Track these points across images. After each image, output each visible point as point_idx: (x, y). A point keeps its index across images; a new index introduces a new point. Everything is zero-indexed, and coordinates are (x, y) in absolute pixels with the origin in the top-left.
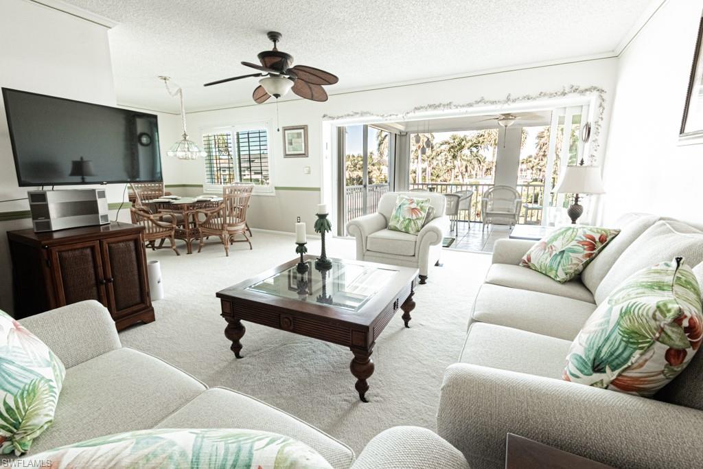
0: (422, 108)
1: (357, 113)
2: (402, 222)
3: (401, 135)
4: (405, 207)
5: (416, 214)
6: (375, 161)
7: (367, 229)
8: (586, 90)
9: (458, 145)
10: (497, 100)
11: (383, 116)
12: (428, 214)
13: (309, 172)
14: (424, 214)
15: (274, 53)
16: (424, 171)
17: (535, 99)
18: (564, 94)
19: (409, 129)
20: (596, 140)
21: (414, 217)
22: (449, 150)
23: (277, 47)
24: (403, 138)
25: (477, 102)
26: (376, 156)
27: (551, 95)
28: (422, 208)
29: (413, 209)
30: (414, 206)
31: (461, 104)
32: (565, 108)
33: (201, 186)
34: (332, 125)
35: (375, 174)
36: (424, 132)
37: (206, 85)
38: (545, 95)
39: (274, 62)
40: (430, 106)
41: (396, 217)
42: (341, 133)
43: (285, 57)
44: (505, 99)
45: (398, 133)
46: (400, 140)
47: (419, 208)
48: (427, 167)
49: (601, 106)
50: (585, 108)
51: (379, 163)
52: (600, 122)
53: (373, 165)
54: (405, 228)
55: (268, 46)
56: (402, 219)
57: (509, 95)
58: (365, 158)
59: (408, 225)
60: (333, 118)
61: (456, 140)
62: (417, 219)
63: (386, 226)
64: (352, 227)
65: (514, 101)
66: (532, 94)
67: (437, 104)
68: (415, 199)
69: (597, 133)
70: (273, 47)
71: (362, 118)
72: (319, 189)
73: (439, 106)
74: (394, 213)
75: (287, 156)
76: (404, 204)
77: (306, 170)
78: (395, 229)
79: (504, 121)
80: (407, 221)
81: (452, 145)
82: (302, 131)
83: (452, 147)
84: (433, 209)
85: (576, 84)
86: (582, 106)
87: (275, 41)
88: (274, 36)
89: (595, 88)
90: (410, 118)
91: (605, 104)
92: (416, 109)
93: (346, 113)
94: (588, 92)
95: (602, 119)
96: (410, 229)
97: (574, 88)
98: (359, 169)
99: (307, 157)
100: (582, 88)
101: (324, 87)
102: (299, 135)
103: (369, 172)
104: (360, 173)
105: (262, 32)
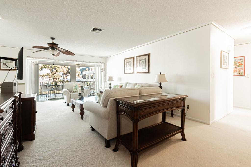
0: (69, 60)
3: (36, 64)
20: (105, 72)
23: (54, 41)
65: (91, 62)
70: (52, 41)
72: (24, 84)
86: (100, 65)
88: (53, 39)
90: (65, 62)
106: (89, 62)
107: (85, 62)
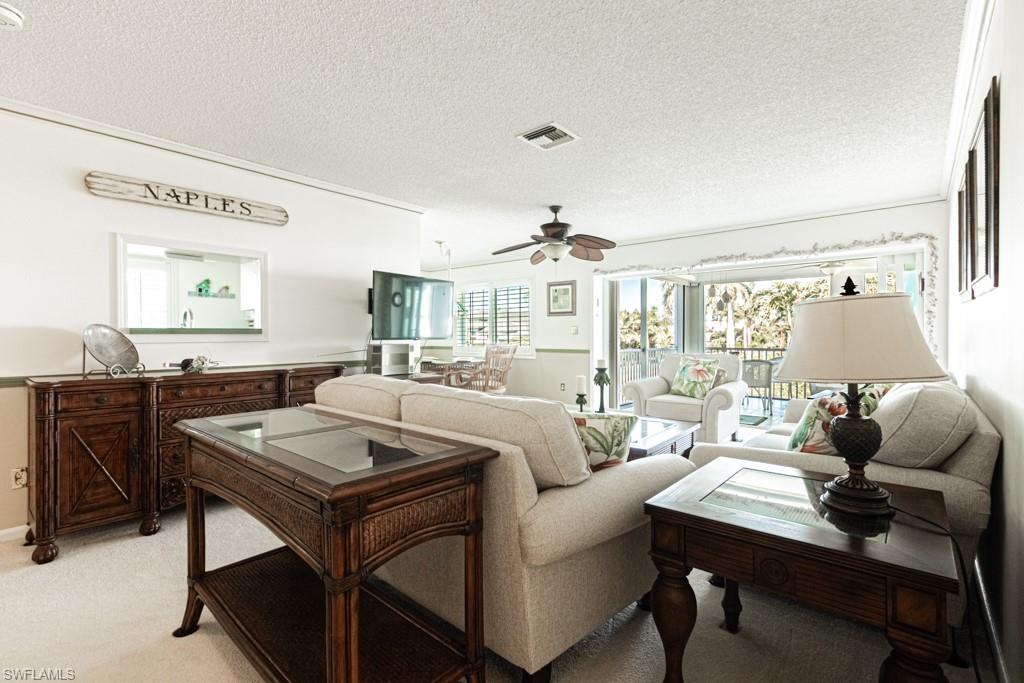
0: (710, 260)
1: (633, 267)
2: (687, 385)
3: (691, 287)
4: (690, 369)
5: (703, 376)
6: (660, 319)
7: (645, 391)
8: (912, 237)
9: (786, 295)
10: (801, 249)
11: (664, 269)
12: (718, 378)
13: (576, 333)
14: (712, 377)
15: (555, 224)
16: (739, 333)
17: (848, 248)
18: (884, 242)
19: (701, 280)
20: (932, 293)
21: (701, 380)
22: (772, 303)
23: (558, 219)
24: (695, 291)
25: (777, 253)
26: (661, 313)
27: (868, 244)
28: (709, 370)
29: (699, 371)
30: (700, 367)
31: (757, 255)
32: (893, 256)
33: (451, 348)
34: (604, 279)
35: (660, 337)
36: (721, 282)
37: (494, 254)
38: (860, 243)
39: (555, 231)
40: (720, 258)
41: (680, 380)
42: (613, 289)
43: (565, 226)
44: (811, 248)
45: (687, 284)
46: (691, 293)
47: (705, 369)
48: (745, 327)
49: (933, 254)
50: (918, 256)
51: (666, 322)
52: (934, 273)
53: (657, 325)
54: (690, 391)
55: (550, 218)
56: (686, 382)
57: (816, 244)
58: (643, 316)
59: (693, 388)
60: (605, 273)
61: (783, 289)
62: (704, 382)
63: (668, 391)
64: (628, 390)
65: (823, 250)
66: (843, 242)
67: (729, 255)
68: (702, 360)
69: (933, 285)
70: (554, 219)
71: (639, 272)
72: (588, 352)
73: (731, 257)
74: (677, 375)
75: (550, 314)
76: (688, 366)
77: (573, 330)
78: (679, 394)
79: (829, 269)
80: (692, 384)
81: (776, 295)
82: (570, 287)
83: (777, 299)
84: (724, 372)
85: (898, 230)
86: (914, 254)
87: (556, 213)
88: (555, 209)
89: (922, 235)
91: (938, 253)
92: (703, 261)
93: (621, 267)
94: (914, 240)
95: (936, 269)
96: (696, 392)
97: (896, 235)
98: (636, 330)
99: (575, 315)
100: (906, 234)
101: (602, 250)
102: (566, 291)
103: (650, 336)
104: (637, 337)
105: (544, 206)
106: (815, 249)
107: (787, 253)
